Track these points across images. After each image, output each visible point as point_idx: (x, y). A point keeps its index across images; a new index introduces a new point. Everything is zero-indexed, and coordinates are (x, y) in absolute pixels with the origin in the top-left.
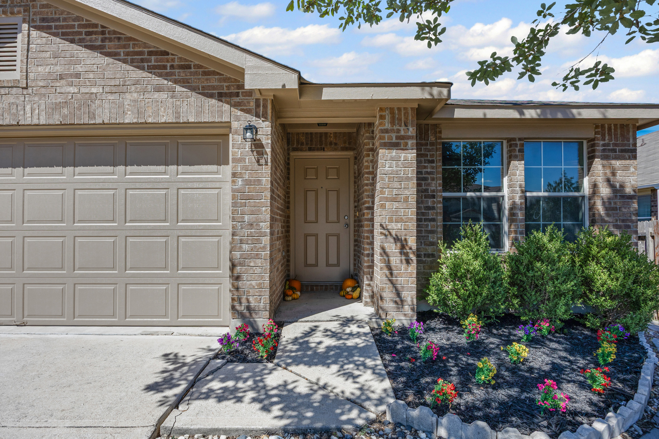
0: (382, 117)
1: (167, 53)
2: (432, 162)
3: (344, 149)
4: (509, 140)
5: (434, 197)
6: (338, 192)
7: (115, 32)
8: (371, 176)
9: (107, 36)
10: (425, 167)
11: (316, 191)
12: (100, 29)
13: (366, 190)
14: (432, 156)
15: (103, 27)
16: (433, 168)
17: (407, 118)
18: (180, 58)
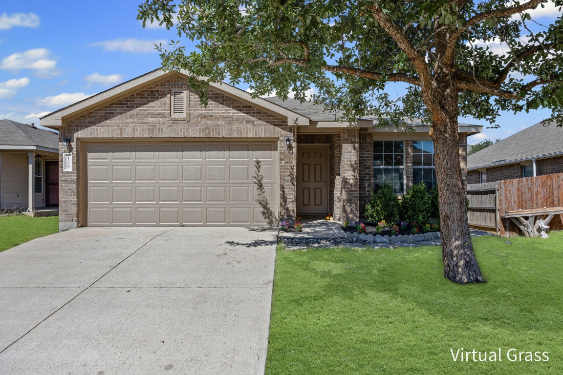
0: (344, 133)
1: (251, 107)
2: (368, 151)
3: (324, 142)
4: (406, 141)
5: (369, 168)
6: (321, 165)
7: (228, 97)
8: (339, 158)
9: (225, 99)
10: (365, 154)
11: (309, 165)
12: (221, 96)
13: (337, 165)
14: (368, 149)
15: (222, 95)
16: (368, 154)
17: (355, 134)
18: (257, 109)
